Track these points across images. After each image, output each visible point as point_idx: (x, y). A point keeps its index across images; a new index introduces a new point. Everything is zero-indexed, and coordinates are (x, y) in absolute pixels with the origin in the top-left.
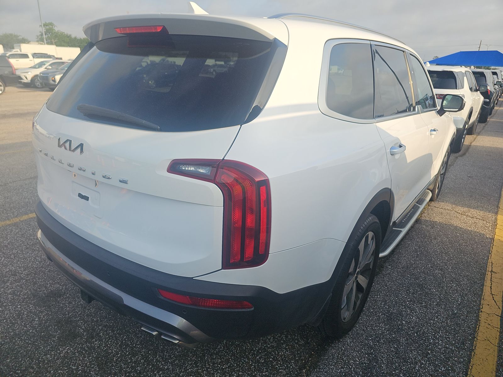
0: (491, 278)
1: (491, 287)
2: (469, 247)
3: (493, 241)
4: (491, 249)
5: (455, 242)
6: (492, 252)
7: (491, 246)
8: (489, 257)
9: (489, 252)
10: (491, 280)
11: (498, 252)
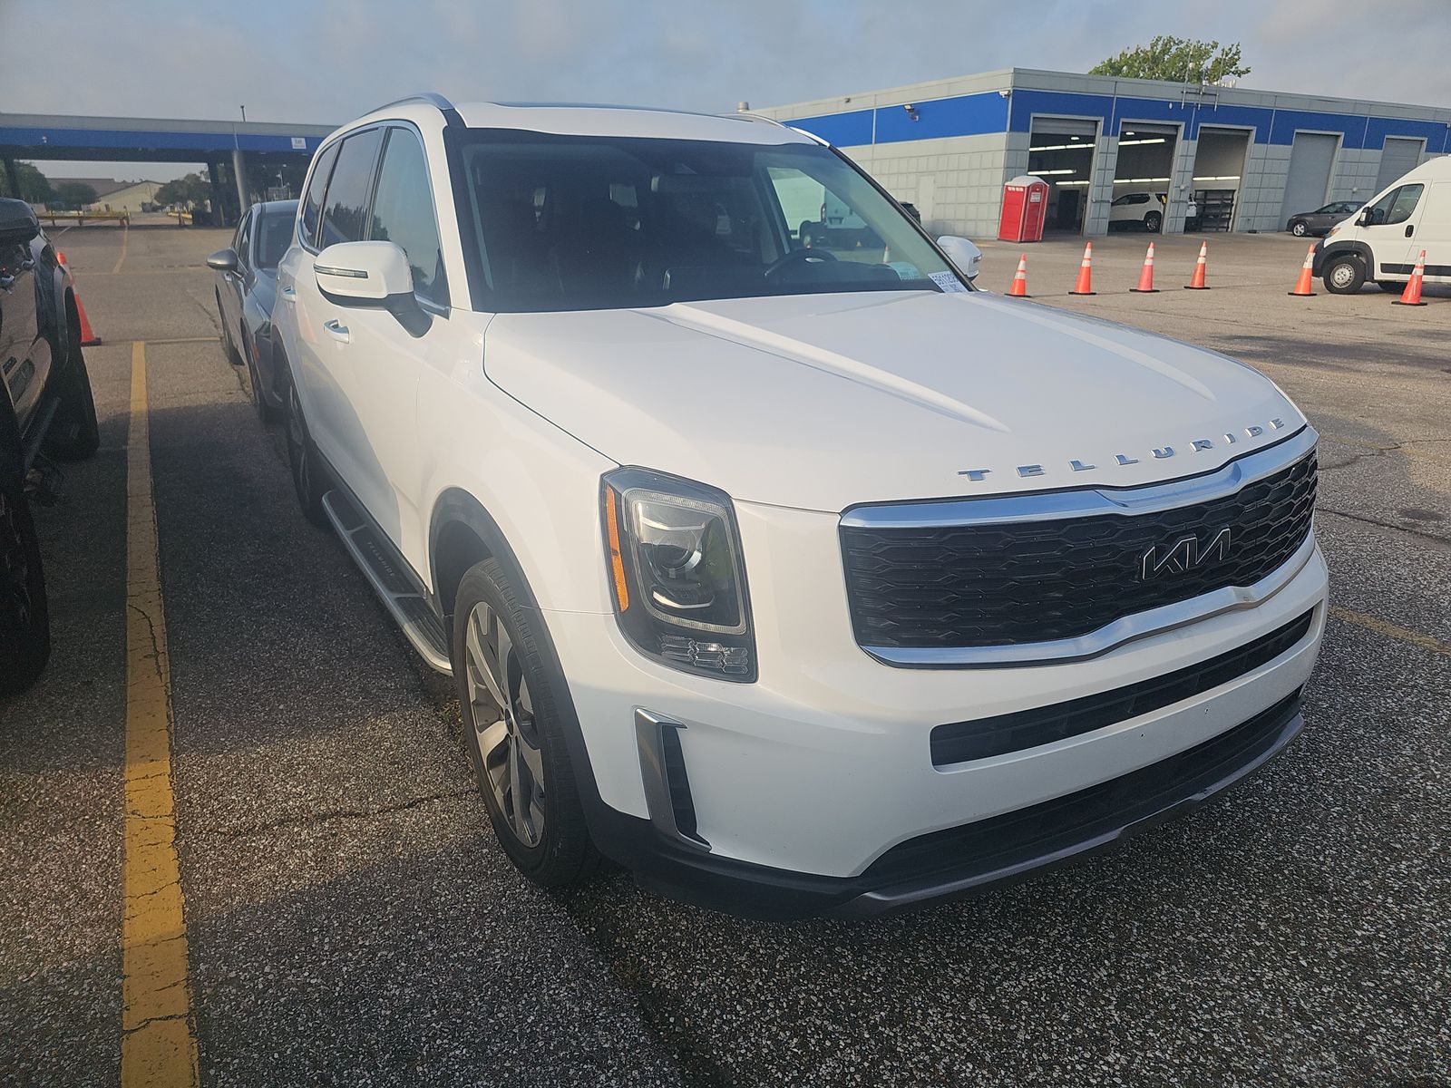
0: (154, 641)
1: (151, 627)
2: (231, 686)
3: (170, 745)
4: (172, 712)
5: (273, 679)
6: (168, 704)
7: (175, 722)
8: (169, 685)
9: (173, 700)
10: (154, 638)
11: (149, 714)
